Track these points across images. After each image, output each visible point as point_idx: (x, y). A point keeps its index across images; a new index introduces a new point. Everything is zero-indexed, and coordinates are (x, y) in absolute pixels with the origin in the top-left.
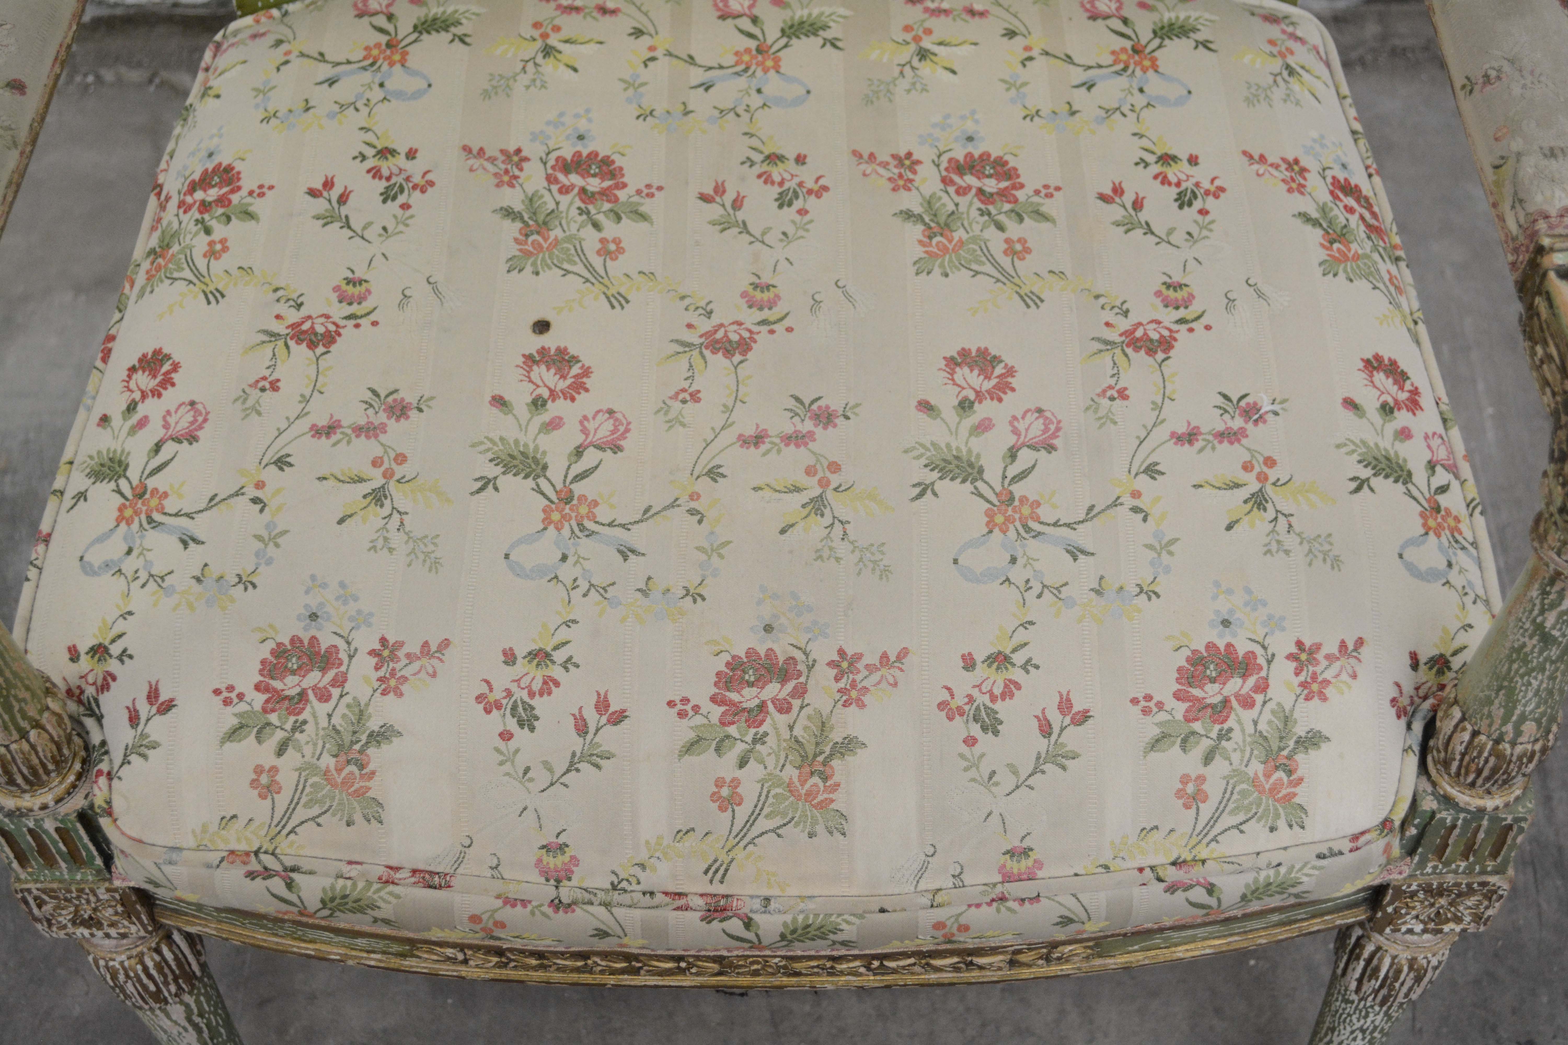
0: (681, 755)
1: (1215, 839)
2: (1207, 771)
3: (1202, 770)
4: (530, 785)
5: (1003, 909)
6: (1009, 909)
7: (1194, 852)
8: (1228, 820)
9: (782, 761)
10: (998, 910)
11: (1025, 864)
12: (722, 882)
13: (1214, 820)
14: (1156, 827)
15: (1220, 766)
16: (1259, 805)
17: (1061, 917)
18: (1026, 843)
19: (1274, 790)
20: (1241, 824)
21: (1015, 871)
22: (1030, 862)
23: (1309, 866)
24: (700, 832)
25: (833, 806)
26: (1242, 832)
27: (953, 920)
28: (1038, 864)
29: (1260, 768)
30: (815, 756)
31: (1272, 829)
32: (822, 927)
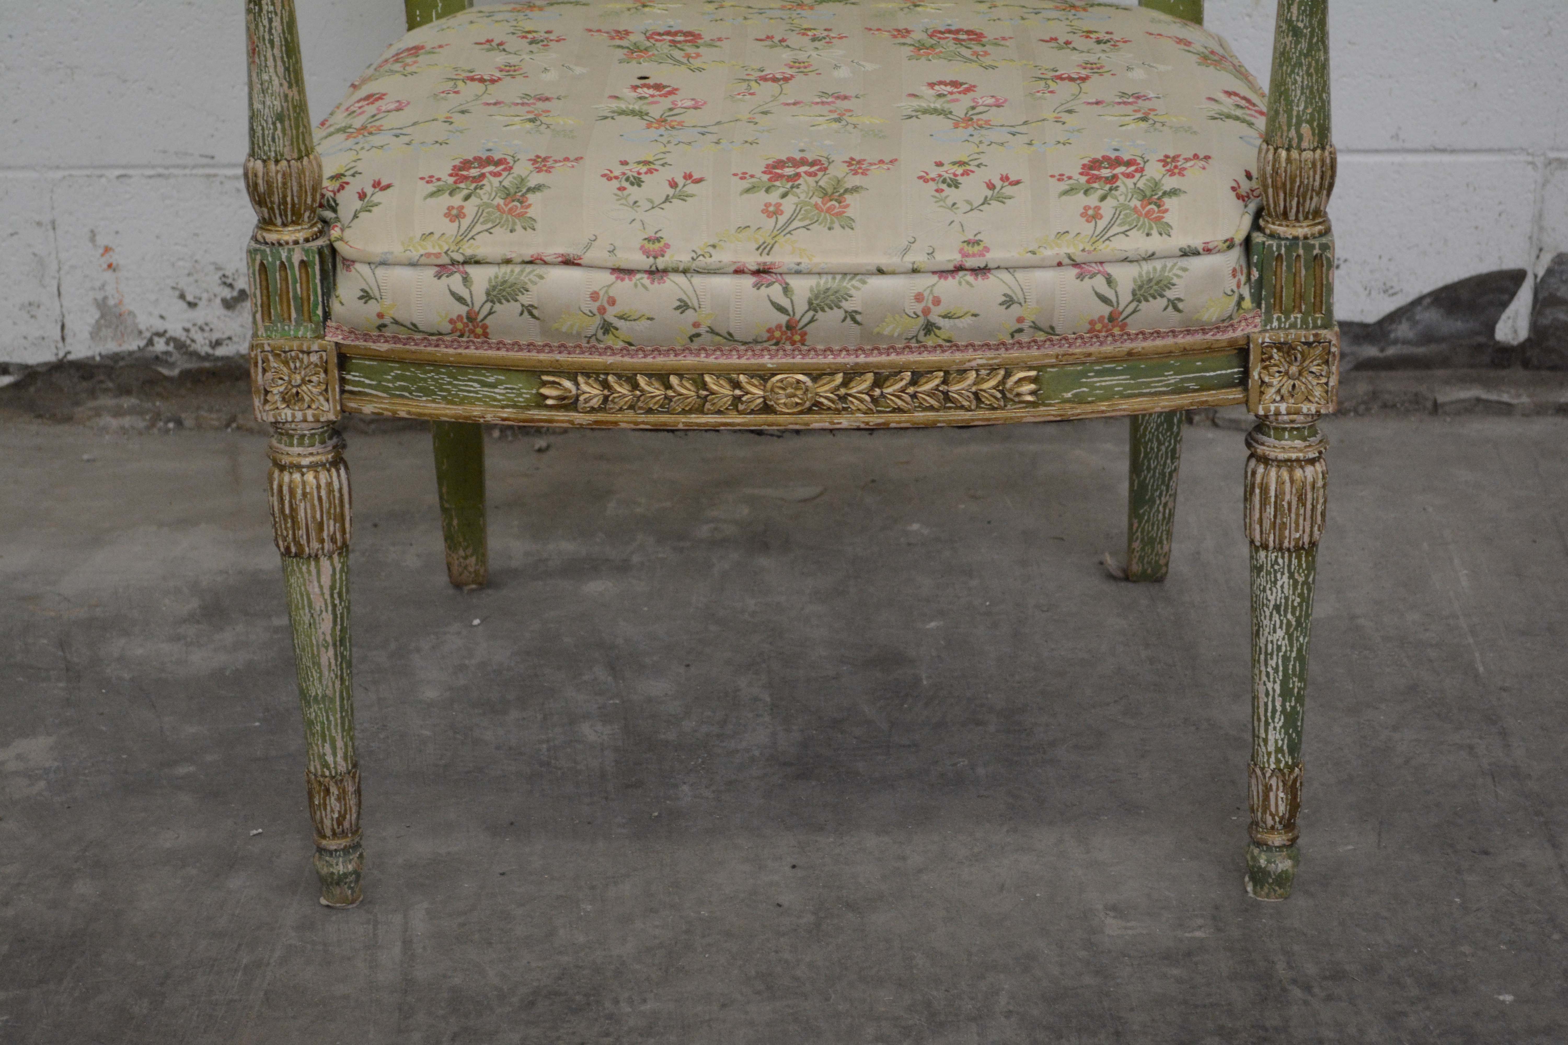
0: (741, 194)
1: (1108, 239)
2: (1102, 204)
3: (1098, 204)
4: (638, 209)
5: (963, 283)
6: (968, 283)
7: (1095, 246)
8: (1116, 229)
9: (811, 194)
10: (960, 283)
11: (976, 249)
12: (768, 254)
13: (1107, 229)
14: (1067, 232)
15: (1110, 202)
16: (1138, 221)
17: (1005, 295)
18: (978, 237)
19: (1147, 215)
20: (1127, 231)
21: (971, 252)
22: (981, 248)
23: (1177, 267)
24: (753, 228)
25: (845, 215)
26: (1127, 236)
27: (928, 291)
28: (987, 249)
29: (1138, 204)
30: (833, 193)
31: (1148, 235)
32: (836, 292)
